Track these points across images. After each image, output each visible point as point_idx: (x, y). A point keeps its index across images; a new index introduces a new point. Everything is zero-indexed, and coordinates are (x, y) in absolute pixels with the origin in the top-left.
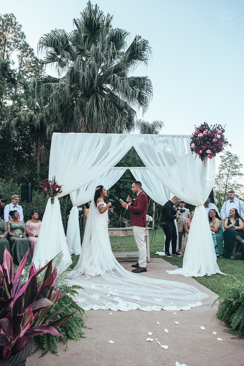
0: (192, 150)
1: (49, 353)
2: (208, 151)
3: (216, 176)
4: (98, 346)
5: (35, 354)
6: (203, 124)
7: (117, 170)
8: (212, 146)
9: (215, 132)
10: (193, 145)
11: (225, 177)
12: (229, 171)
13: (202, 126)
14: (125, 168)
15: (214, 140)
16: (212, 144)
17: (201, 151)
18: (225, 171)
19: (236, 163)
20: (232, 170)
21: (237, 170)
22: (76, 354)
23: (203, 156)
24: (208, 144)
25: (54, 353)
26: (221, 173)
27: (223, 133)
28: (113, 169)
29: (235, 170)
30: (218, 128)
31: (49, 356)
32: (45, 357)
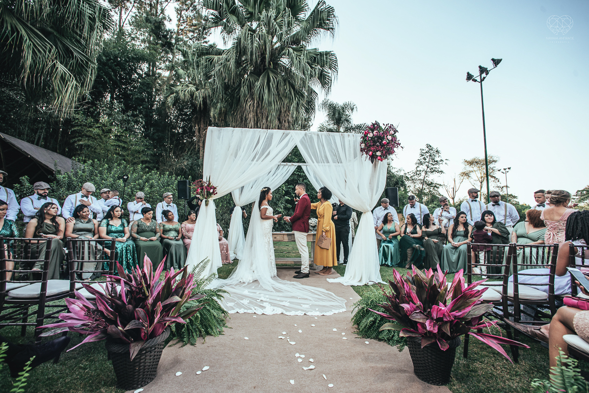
0: (362, 150)
1: (188, 345)
2: (379, 153)
3: (412, 172)
4: (233, 341)
5: (176, 345)
6: (374, 122)
7: (287, 167)
8: (381, 148)
9: (387, 132)
10: (363, 146)
11: (423, 174)
12: (428, 167)
13: (373, 125)
14: (297, 164)
15: (384, 142)
16: (382, 145)
17: (370, 153)
18: (424, 167)
19: (437, 159)
20: (432, 166)
21: (437, 166)
22: (212, 346)
23: (373, 158)
24: (378, 146)
25: (192, 344)
26: (418, 169)
27: (395, 133)
28: (283, 165)
29: (435, 166)
30: (390, 127)
31: (188, 346)
32: (184, 347)
